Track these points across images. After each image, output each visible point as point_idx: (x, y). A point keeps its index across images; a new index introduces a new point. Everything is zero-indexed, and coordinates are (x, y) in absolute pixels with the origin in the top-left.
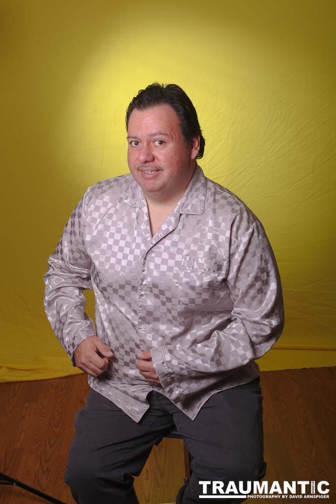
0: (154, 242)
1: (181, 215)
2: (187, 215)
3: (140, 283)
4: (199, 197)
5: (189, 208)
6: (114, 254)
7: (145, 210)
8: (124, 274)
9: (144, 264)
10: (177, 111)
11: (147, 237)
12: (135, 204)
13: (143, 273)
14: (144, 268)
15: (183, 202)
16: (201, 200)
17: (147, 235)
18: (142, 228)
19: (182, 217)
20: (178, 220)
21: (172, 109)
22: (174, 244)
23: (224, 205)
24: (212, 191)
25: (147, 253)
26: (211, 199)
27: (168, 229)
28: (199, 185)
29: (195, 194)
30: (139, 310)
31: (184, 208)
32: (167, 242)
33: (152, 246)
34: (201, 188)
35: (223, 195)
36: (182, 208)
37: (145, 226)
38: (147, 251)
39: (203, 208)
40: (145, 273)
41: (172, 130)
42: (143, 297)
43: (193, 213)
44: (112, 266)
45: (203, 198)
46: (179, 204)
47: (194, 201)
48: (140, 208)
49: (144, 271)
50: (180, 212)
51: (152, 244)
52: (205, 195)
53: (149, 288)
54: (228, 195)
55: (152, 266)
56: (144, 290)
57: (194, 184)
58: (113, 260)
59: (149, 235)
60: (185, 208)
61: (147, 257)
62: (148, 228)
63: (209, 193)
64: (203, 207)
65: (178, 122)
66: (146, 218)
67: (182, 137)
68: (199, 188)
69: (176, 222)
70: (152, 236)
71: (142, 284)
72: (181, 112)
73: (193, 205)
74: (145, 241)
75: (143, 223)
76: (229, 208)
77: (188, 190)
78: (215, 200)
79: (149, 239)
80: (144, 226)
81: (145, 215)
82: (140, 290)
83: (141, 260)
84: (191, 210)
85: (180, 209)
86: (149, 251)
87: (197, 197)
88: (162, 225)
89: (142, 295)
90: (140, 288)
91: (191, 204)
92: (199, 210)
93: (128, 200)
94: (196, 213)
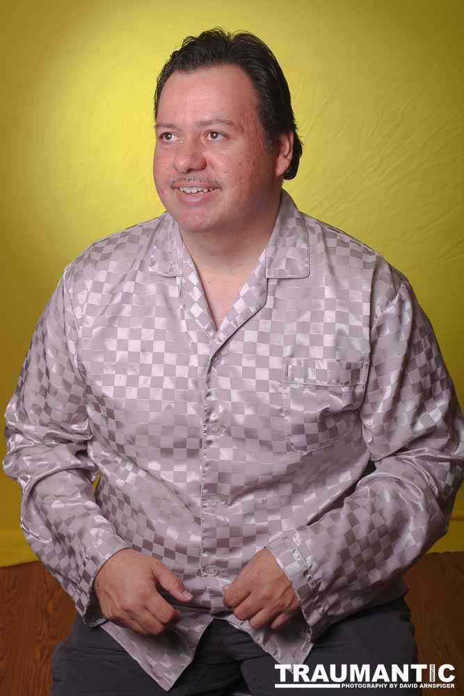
0: (224, 338)
1: (268, 279)
2: (280, 280)
3: (204, 419)
4: (298, 244)
6: (146, 370)
7: (193, 278)
8: (172, 405)
9: (208, 381)
10: (255, 78)
11: (207, 329)
12: (171, 270)
13: (208, 398)
14: (209, 390)
15: (270, 256)
16: (301, 251)
17: (206, 327)
19: (270, 280)
20: (264, 292)
21: (245, 75)
22: (263, 338)
24: (317, 233)
25: (212, 360)
26: (320, 247)
27: (247, 310)
28: (292, 223)
29: (289, 240)
30: (204, 472)
31: (272, 265)
32: (249, 335)
34: (298, 227)
35: (338, 238)
36: (269, 268)
38: (212, 356)
39: (307, 265)
40: (212, 398)
41: (242, 115)
42: (212, 446)
43: (291, 276)
44: (143, 393)
45: (304, 246)
46: (262, 259)
47: (290, 253)
49: (209, 394)
50: (267, 276)
51: (221, 341)
52: (306, 240)
53: (225, 426)
55: (225, 383)
56: (214, 432)
57: (283, 223)
58: (143, 381)
60: (275, 267)
61: (213, 368)
62: (206, 311)
63: (313, 238)
64: (306, 262)
65: (255, 100)
66: (197, 294)
67: (261, 130)
68: (295, 227)
69: (261, 295)
70: (216, 328)
71: (207, 421)
72: (263, 82)
73: (288, 260)
74: (204, 338)
76: (355, 262)
77: (275, 234)
78: (327, 249)
79: (211, 334)
80: (197, 310)
81: (195, 288)
82: (205, 432)
83: (202, 375)
84: (286, 271)
85: (267, 270)
86: (215, 356)
87: (294, 245)
88: (234, 303)
89: (210, 442)
90: (205, 429)
91: (285, 259)
92: (301, 268)
93: (156, 266)
94: (296, 276)
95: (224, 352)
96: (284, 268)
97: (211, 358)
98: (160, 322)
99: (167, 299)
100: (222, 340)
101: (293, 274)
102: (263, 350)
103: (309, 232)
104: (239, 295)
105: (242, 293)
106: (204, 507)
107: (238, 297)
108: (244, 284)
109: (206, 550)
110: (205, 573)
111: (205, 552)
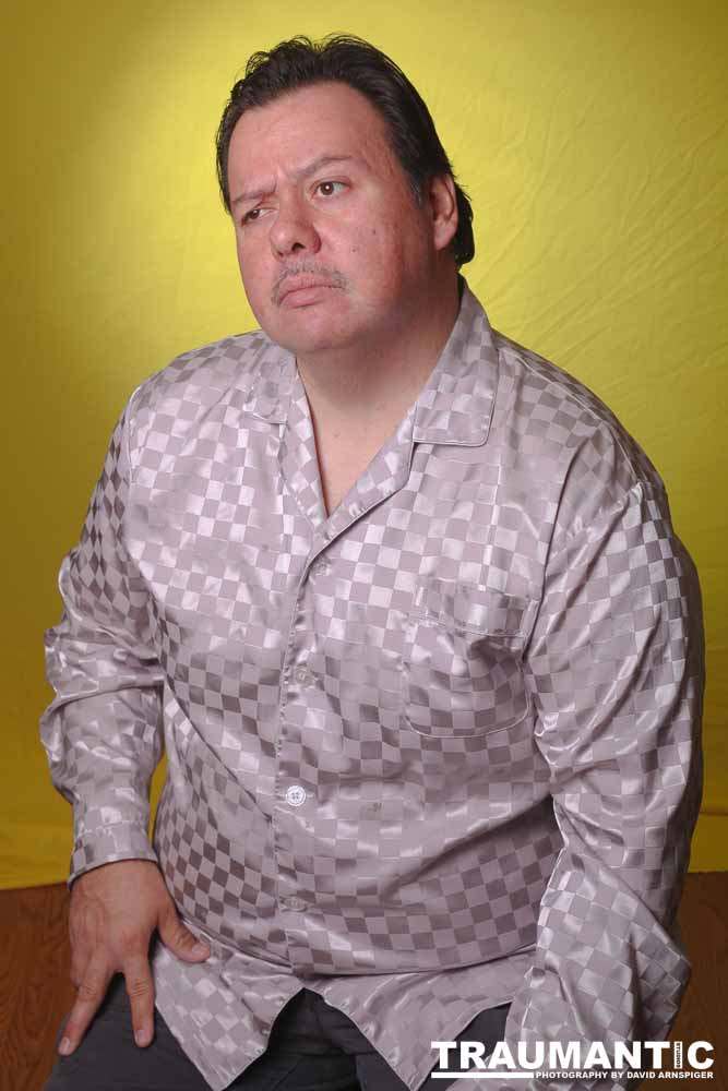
0: (333, 534)
1: (416, 445)
2: (437, 447)
3: (288, 658)
4: (476, 390)
5: (443, 423)
7: (304, 429)
8: (244, 630)
9: (301, 599)
11: (312, 516)
12: (273, 413)
13: (298, 627)
14: (301, 613)
15: (425, 405)
16: (480, 401)
17: (310, 511)
18: (294, 486)
19: (419, 447)
20: (408, 465)
22: (393, 538)
23: (545, 425)
25: (312, 565)
26: (510, 400)
27: (375, 491)
28: (473, 353)
29: (463, 382)
30: (280, 742)
31: (425, 425)
32: (373, 532)
33: (326, 543)
34: (482, 362)
36: (420, 425)
37: (305, 480)
38: (311, 559)
39: (486, 427)
40: (301, 627)
42: (296, 703)
43: (455, 441)
45: (488, 395)
46: (411, 412)
47: (461, 403)
48: (288, 427)
49: (300, 620)
50: (415, 439)
52: (493, 385)
53: (316, 675)
54: (562, 391)
55: (325, 605)
56: (300, 681)
57: (458, 351)
59: (316, 508)
60: (429, 425)
61: (311, 578)
62: (315, 487)
64: (485, 421)
66: (307, 456)
68: (476, 362)
69: (400, 469)
70: (328, 514)
71: (293, 661)
73: (455, 416)
74: (303, 527)
75: (298, 473)
78: (518, 406)
79: (317, 522)
80: (304, 483)
81: (303, 445)
82: (287, 679)
83: (292, 588)
84: (449, 433)
85: (415, 428)
86: (316, 560)
87: (470, 391)
89: (292, 696)
90: (288, 674)
91: (450, 412)
92: (474, 431)
93: (253, 404)
94: (463, 442)
95: (331, 555)
96: (446, 428)
97: (309, 562)
98: (246, 496)
99: (261, 458)
101: (460, 440)
102: (390, 558)
103: (502, 370)
106: (279, 798)
109: (282, 870)
110: (285, 907)
111: (280, 873)
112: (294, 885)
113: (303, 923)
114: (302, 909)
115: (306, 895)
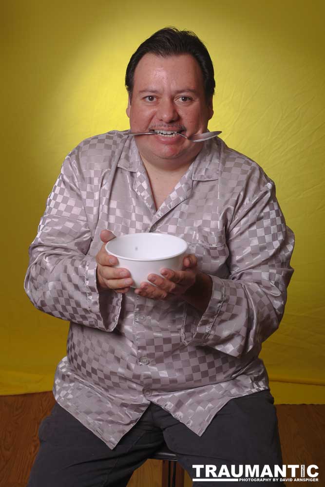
1: (193, 181)
4: (213, 160)
5: (203, 173)
12: (129, 167)
15: (196, 166)
17: (150, 206)
20: (190, 189)
27: (178, 199)
29: (208, 157)
31: (196, 173)
36: (195, 174)
38: (152, 224)
39: (218, 172)
43: (208, 180)
46: (191, 169)
50: (193, 179)
52: (218, 157)
60: (198, 173)
69: (188, 190)
70: (157, 210)
73: (207, 169)
84: (204, 176)
85: (193, 175)
87: (211, 161)
88: (171, 193)
91: (205, 169)
94: (211, 179)
96: (204, 174)
100: (160, 215)
104: (174, 188)
105: (176, 188)
107: (173, 190)
108: (178, 183)
109: (139, 348)
110: (141, 363)
111: (139, 349)
112: (145, 353)
113: (149, 368)
114: (148, 362)
115: (150, 355)
